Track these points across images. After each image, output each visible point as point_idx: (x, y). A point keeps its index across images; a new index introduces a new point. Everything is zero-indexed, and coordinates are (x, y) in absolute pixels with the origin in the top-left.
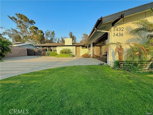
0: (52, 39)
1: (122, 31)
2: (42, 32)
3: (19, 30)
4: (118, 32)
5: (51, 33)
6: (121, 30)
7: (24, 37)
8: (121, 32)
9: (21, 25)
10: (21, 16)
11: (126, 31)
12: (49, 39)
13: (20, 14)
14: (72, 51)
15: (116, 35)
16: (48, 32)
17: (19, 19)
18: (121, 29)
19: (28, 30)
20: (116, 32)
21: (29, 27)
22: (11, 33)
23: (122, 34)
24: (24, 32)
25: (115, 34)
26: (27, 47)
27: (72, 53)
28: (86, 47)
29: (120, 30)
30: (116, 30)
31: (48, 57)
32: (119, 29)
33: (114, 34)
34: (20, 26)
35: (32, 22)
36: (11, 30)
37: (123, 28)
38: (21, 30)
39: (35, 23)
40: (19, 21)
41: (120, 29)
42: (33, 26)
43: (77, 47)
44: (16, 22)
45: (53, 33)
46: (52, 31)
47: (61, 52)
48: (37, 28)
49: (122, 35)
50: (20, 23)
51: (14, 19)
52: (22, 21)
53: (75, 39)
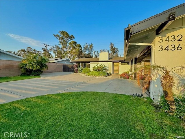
0: (89, 53)
2: (80, 46)
3: (60, 46)
5: (89, 46)
6: (177, 40)
7: (64, 52)
9: (63, 41)
10: (63, 33)
12: (87, 53)
13: (62, 31)
14: (107, 68)
15: (165, 49)
16: (86, 46)
17: (61, 36)
19: (68, 45)
21: (69, 43)
22: (55, 49)
23: (178, 47)
24: (64, 47)
26: (64, 63)
27: (107, 70)
28: (128, 63)
29: (173, 40)
30: (164, 40)
31: (81, 74)
33: (161, 47)
34: (62, 43)
35: (72, 37)
36: (55, 47)
37: (180, 36)
38: (62, 46)
39: (74, 38)
40: (61, 38)
41: (174, 38)
42: (72, 41)
43: (115, 63)
44: (59, 39)
45: (91, 46)
46: (90, 44)
47: (93, 69)
48: (76, 43)
50: (62, 40)
51: (58, 36)
52: (64, 37)
53: (117, 51)
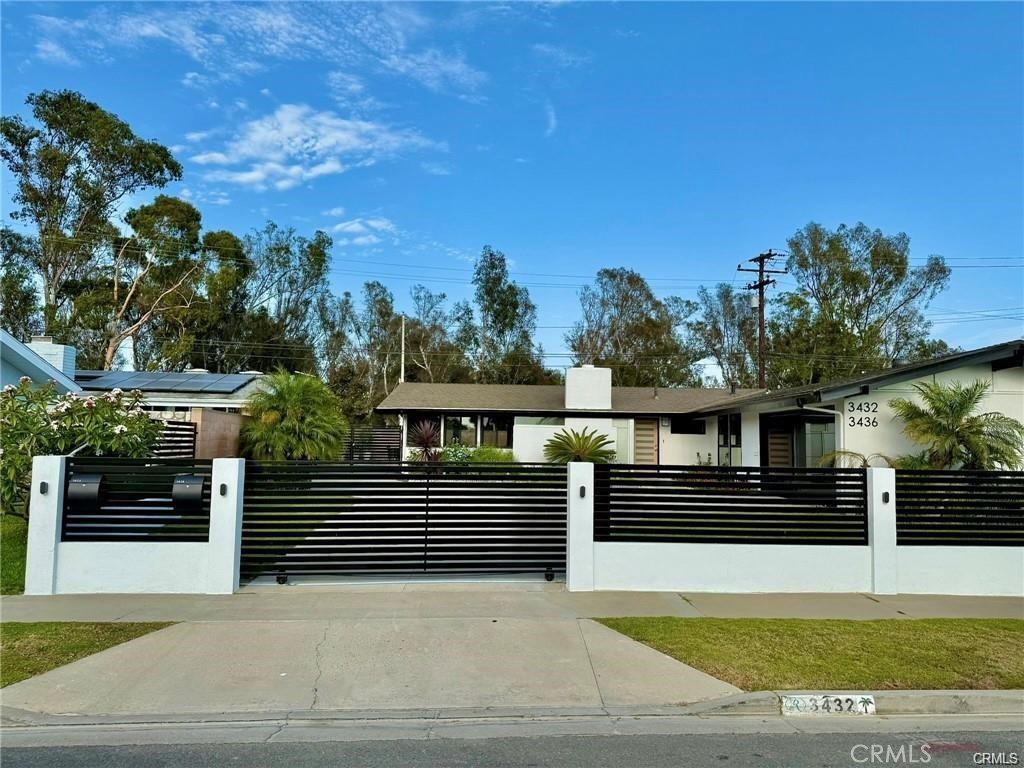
1: (873, 411)
4: (864, 415)
8: (871, 415)
15: (858, 424)
18: (872, 408)
20: (858, 415)
23: (874, 422)
25: (856, 421)
29: (867, 409)
30: (856, 408)
32: (864, 407)
33: (852, 419)
37: (875, 405)
41: (867, 406)
43: (639, 425)
53: (525, 313)
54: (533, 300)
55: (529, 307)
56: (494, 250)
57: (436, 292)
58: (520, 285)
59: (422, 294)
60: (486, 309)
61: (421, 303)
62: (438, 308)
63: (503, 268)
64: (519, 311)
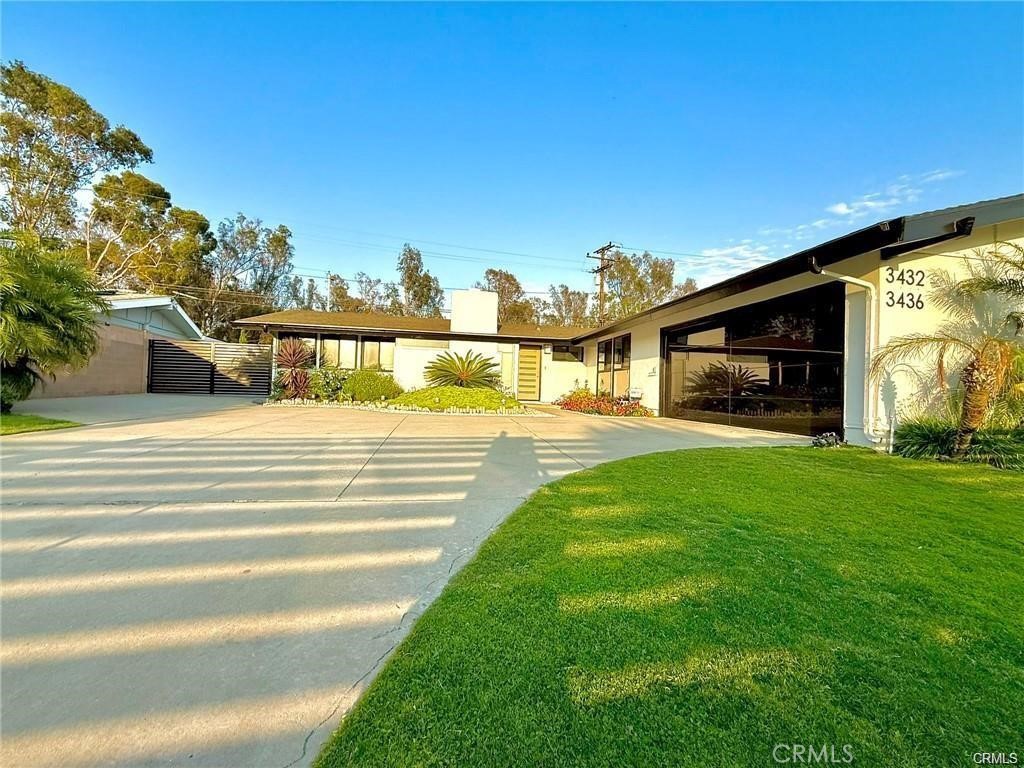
0: (265, 284)
1: (918, 284)
2: (203, 227)
4: (906, 289)
6: (916, 282)
8: (915, 290)
9: (22, 150)
11: (935, 289)
15: (898, 302)
16: (242, 233)
17: (3, 106)
18: (917, 278)
20: (899, 289)
21: (96, 180)
23: (918, 301)
25: (896, 299)
28: (578, 354)
29: (910, 281)
30: (896, 278)
32: (906, 276)
33: (891, 295)
35: (125, 146)
37: (920, 274)
39: (146, 155)
41: (911, 276)
42: (128, 175)
43: (526, 352)
45: (280, 243)
46: (275, 228)
48: (165, 196)
49: (920, 305)
53: (436, 295)
54: (441, 286)
55: (439, 291)
56: (411, 247)
57: (373, 278)
58: (432, 275)
59: (364, 279)
60: (408, 289)
61: (363, 285)
62: (374, 289)
63: (419, 260)
64: (432, 294)
